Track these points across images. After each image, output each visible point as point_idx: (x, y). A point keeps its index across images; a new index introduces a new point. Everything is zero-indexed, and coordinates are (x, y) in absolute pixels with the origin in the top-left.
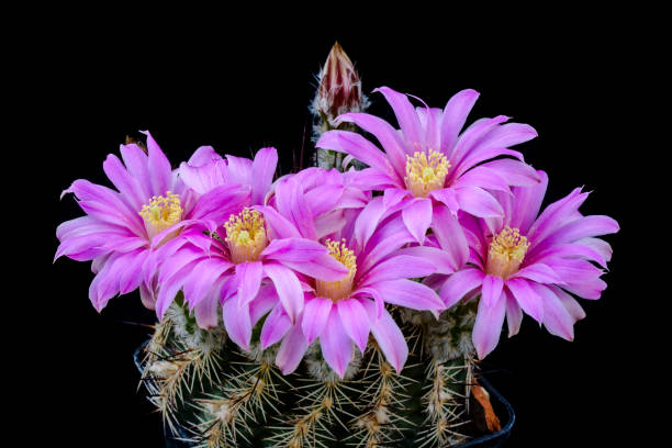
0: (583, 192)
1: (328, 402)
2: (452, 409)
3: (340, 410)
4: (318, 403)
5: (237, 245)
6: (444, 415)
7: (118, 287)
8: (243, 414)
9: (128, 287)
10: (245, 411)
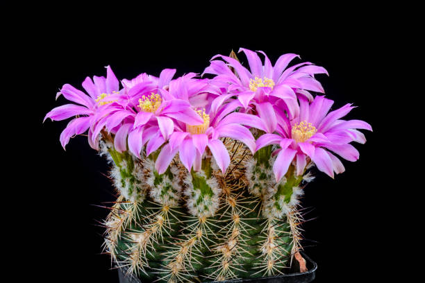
0: (351, 106)
1: (200, 233)
2: (278, 256)
3: (207, 238)
4: (193, 233)
5: (144, 108)
6: (272, 258)
7: (74, 131)
8: (151, 240)
9: (80, 131)
10: (153, 239)
